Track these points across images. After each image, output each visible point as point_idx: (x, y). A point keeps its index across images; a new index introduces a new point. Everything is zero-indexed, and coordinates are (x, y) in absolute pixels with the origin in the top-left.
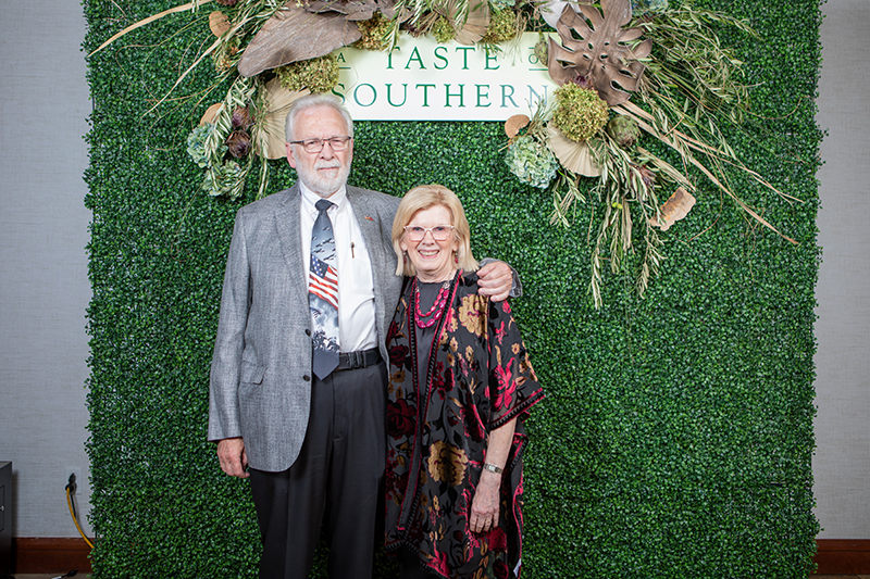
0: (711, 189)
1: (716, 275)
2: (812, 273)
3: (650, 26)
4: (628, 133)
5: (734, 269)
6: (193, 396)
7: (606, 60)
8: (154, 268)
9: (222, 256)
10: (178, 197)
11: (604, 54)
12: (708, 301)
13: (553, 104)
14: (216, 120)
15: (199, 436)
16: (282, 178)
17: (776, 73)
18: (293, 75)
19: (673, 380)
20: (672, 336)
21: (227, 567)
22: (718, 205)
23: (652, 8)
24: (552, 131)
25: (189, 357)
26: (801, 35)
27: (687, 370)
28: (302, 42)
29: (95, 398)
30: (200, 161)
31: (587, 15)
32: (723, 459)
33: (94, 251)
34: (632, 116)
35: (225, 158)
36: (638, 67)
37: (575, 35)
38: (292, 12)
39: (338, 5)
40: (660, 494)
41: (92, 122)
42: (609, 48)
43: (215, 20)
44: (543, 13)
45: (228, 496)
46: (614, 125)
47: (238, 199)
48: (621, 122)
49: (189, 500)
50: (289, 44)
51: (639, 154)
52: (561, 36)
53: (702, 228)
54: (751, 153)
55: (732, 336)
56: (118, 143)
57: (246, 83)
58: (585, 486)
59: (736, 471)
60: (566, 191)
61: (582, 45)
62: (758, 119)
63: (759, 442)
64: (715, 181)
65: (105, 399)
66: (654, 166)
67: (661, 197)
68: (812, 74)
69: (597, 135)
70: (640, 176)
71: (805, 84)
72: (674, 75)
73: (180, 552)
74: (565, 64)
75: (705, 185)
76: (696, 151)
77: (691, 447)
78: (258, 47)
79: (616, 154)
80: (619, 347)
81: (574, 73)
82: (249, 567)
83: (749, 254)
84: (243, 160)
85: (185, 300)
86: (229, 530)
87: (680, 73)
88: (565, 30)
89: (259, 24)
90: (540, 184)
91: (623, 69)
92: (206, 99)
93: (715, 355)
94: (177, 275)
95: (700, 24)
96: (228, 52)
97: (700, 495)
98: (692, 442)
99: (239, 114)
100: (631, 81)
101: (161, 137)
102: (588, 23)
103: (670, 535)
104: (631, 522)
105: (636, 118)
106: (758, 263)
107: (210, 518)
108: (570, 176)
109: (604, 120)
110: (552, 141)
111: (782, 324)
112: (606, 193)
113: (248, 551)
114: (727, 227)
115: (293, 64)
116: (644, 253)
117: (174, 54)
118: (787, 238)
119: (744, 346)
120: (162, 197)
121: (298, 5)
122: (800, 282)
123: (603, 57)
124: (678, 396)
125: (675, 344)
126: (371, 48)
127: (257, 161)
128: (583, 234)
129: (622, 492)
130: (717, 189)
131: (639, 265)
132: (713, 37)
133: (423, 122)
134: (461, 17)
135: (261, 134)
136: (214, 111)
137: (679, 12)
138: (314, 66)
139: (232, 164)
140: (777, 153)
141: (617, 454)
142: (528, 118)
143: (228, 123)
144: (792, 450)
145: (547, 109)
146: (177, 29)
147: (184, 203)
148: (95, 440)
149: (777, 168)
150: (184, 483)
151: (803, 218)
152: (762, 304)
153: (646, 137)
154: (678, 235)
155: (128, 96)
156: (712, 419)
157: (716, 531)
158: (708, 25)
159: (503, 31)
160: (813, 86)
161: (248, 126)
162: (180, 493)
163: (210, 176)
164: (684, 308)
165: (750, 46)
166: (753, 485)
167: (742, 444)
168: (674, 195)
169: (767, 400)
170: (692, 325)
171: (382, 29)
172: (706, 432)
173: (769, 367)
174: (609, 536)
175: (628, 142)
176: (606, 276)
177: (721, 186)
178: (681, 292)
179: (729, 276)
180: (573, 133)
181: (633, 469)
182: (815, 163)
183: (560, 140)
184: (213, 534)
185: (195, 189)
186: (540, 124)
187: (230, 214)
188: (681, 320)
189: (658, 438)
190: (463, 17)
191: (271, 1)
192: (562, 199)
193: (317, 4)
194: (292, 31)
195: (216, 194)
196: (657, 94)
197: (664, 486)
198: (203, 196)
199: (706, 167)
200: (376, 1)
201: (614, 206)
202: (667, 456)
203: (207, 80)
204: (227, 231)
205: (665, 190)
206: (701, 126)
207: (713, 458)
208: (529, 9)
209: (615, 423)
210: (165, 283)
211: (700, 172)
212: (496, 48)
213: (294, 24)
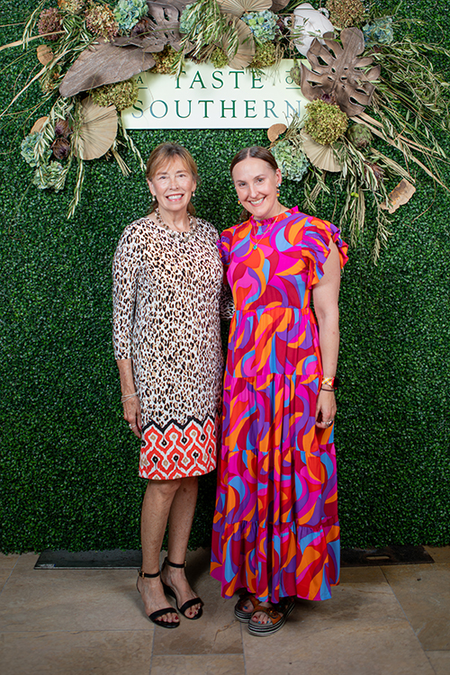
0: (427, 180)
1: (432, 247)
3: (379, 56)
4: (363, 137)
5: (446, 242)
6: (28, 343)
7: (346, 81)
9: (49, 235)
10: (14, 189)
11: (344, 76)
12: (425, 267)
13: (304, 115)
14: (43, 130)
15: (32, 375)
16: (95, 174)
18: (102, 95)
19: (399, 327)
20: (397, 294)
21: (55, 475)
22: (433, 193)
23: (381, 41)
24: (304, 136)
25: (25, 314)
27: (409, 321)
28: (109, 69)
30: (31, 162)
31: (330, 47)
32: (437, 388)
34: (366, 124)
35: (50, 159)
36: (370, 87)
37: (321, 62)
38: (102, 45)
39: (137, 40)
42: (348, 72)
43: (42, 52)
44: (296, 45)
45: (55, 421)
46: (352, 131)
47: (60, 191)
48: (357, 129)
49: (25, 424)
50: (99, 71)
51: (372, 154)
52: (311, 62)
53: (421, 211)
55: (444, 293)
57: (65, 101)
60: (316, 183)
61: (327, 70)
64: (430, 174)
66: (383, 163)
67: (389, 187)
69: (339, 139)
70: (372, 171)
72: (399, 93)
73: (19, 464)
74: (314, 84)
75: (422, 177)
76: (415, 151)
77: (413, 379)
78: (75, 73)
79: (353, 153)
80: (357, 303)
81: (321, 91)
82: (73, 475)
84: (64, 161)
85: (21, 270)
86: (57, 447)
87: (403, 91)
88: (313, 58)
89: (76, 55)
90: (295, 178)
91: (359, 88)
92: (35, 113)
93: (431, 308)
94: (15, 250)
95: (416, 51)
96: (52, 77)
97: (419, 416)
99: (61, 126)
100: (365, 98)
103: (397, 447)
104: (367, 438)
105: (369, 126)
107: (42, 438)
108: (318, 172)
109: (344, 129)
110: (304, 145)
112: (346, 185)
113: (72, 463)
114: (440, 210)
115: (103, 86)
116: (376, 230)
117: (10, 79)
120: (2, 190)
121: (105, 41)
123: (343, 79)
124: (403, 340)
125: (400, 300)
126: (164, 73)
127: (75, 161)
128: (328, 215)
129: (360, 414)
130: (432, 180)
131: (372, 239)
132: (428, 65)
133: (204, 130)
134: (232, 50)
135: (78, 142)
136: (42, 123)
137: (401, 43)
138: (118, 87)
139: (56, 164)
141: (356, 385)
142: (285, 126)
143: (52, 133)
145: (300, 120)
146: (12, 59)
147: (19, 194)
150: (22, 411)
153: (377, 141)
154: (402, 216)
156: (429, 358)
157: (432, 444)
158: (425, 54)
159: (265, 59)
161: (68, 135)
162: (19, 419)
163: (38, 173)
164: (408, 273)
168: (399, 185)
170: (413, 286)
171: (171, 58)
172: (425, 368)
174: (350, 448)
175: (363, 145)
177: (435, 178)
178: (404, 260)
179: (442, 247)
180: (320, 138)
181: (368, 397)
183: (310, 143)
184: (45, 450)
185: (28, 183)
186: (294, 131)
187: (55, 202)
188: (405, 282)
189: (388, 373)
190: (234, 50)
191: (86, 37)
192: (312, 189)
193: (121, 40)
194: (101, 61)
195: (43, 188)
196: (385, 107)
197: (392, 410)
198: (33, 189)
199: (423, 164)
200: (167, 36)
201: (352, 194)
202: (395, 387)
203: (36, 98)
204: (52, 216)
205: (391, 181)
206: (419, 132)
207: (430, 388)
208: (285, 42)
209: (355, 361)
210: (5, 256)
211: (419, 167)
212: (260, 72)
213: (103, 55)
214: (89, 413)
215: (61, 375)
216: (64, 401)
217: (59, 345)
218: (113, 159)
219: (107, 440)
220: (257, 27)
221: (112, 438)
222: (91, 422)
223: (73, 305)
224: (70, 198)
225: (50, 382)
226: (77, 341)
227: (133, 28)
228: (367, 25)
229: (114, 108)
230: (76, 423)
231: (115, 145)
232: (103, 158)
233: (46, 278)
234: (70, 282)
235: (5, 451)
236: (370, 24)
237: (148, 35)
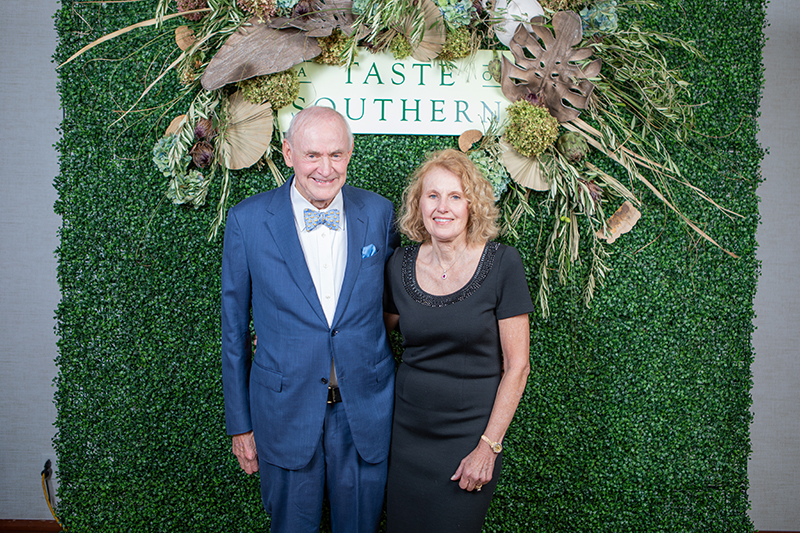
0: (656, 204)
1: (659, 286)
2: (751, 286)
3: (599, 46)
4: (577, 149)
5: (677, 281)
6: (157, 395)
7: (557, 78)
8: (121, 272)
9: (185, 262)
10: (144, 204)
11: (555, 72)
12: (651, 311)
13: (505, 120)
14: (180, 130)
15: (161, 433)
16: (244, 187)
17: (720, 93)
18: (255, 89)
19: (616, 385)
20: (616, 344)
22: (661, 219)
23: (603, 28)
24: (503, 145)
25: (153, 358)
26: (744, 56)
27: (629, 377)
28: (265, 56)
29: (63, 396)
30: (165, 170)
31: (539, 35)
32: (663, 462)
33: (63, 255)
34: (581, 132)
35: (189, 168)
36: (587, 86)
37: (527, 53)
38: (255, 27)
39: (300, 22)
40: (602, 495)
41: (62, 131)
42: (560, 66)
44: (497, 32)
45: (188, 492)
46: (564, 141)
47: (201, 207)
49: (151, 495)
50: (251, 59)
51: (588, 170)
52: (514, 54)
53: (647, 241)
54: (693, 171)
55: (673, 345)
56: (87, 152)
57: (209, 96)
58: (530, 486)
59: (675, 474)
60: (517, 204)
61: (534, 64)
62: (701, 136)
63: (697, 447)
64: (660, 196)
65: (72, 397)
66: (601, 181)
67: (607, 210)
68: (754, 94)
69: (547, 151)
70: (588, 191)
71: (748, 104)
72: (623, 94)
74: (517, 81)
75: (650, 199)
76: (642, 167)
77: (633, 450)
78: (221, 61)
79: (565, 169)
80: (565, 354)
81: (527, 90)
83: (690, 266)
84: (206, 170)
85: (150, 304)
86: (189, 524)
87: (628, 92)
88: (517, 49)
89: (224, 39)
91: (574, 87)
92: (172, 111)
93: (657, 363)
94: (142, 279)
95: (646, 43)
96: (193, 65)
97: (640, 496)
98: (633, 446)
99: (202, 126)
100: (580, 99)
101: (128, 146)
102: (540, 42)
104: (574, 521)
105: (587, 137)
106: (700, 275)
107: (171, 512)
108: (520, 190)
109: (554, 137)
110: (504, 156)
111: (721, 334)
112: (555, 206)
114: (671, 240)
115: (255, 78)
116: (590, 264)
117: (142, 67)
118: (728, 251)
119: (685, 355)
120: (129, 204)
121: (260, 21)
122: (740, 294)
123: (554, 75)
124: (621, 402)
125: (618, 352)
126: (331, 64)
127: (220, 171)
128: (532, 245)
129: (566, 493)
130: (661, 203)
131: (586, 275)
132: (660, 58)
133: (380, 135)
134: (417, 35)
135: (224, 146)
136: (179, 122)
137: (627, 33)
138: (274, 80)
139: (196, 173)
140: (719, 169)
141: (562, 456)
142: (481, 133)
143: (190, 135)
144: (729, 455)
145: (499, 125)
146: (144, 43)
147: (150, 211)
148: (62, 436)
149: (719, 184)
150: (147, 478)
151: (743, 232)
152: (703, 315)
153: (594, 153)
154: (623, 247)
155: (97, 107)
156: (653, 424)
158: (656, 45)
159: (458, 49)
160: (756, 106)
161: (211, 138)
162: (143, 488)
163: (174, 185)
164: (628, 318)
165: (696, 67)
166: (691, 486)
167: (681, 448)
168: (620, 209)
169: (705, 406)
170: (635, 334)
171: (341, 45)
172: (647, 436)
173: (708, 375)
175: (577, 158)
176: (554, 286)
177: (666, 201)
178: (625, 302)
179: (672, 286)
180: (524, 149)
181: (576, 471)
182: (756, 180)
183: (512, 155)
184: (175, 528)
185: (160, 196)
186: (492, 139)
187: (194, 221)
188: (625, 329)
189: (601, 442)
190: (419, 35)
191: (235, 17)
192: (513, 211)
193: (279, 21)
194: (254, 46)
195: (180, 202)
196: (605, 111)
197: (606, 487)
198: (167, 204)
199: (651, 183)
200: (336, 18)
201: (562, 219)
202: (610, 459)
203: (173, 92)
204: (190, 238)
205: (612, 204)
206: (647, 143)
207: (653, 461)
208: (483, 28)
209: (560, 426)
210: (131, 287)
211: (646, 187)
212: (451, 65)
213: (256, 39)
214: (231, 483)
215: (196, 435)
216: (200, 468)
217: (195, 397)
218: (266, 169)
219: (251, 516)
220: (449, 8)
221: (258, 514)
222: (232, 494)
223: (214, 348)
224: (213, 217)
225: (183, 443)
226: (218, 394)
227: (295, 6)
228: (586, 9)
229: (269, 105)
230: (213, 495)
231: (268, 152)
232: (254, 167)
233: (180, 315)
234: (210, 320)
235: (125, 528)
236: (589, 8)
237: (313, 16)
